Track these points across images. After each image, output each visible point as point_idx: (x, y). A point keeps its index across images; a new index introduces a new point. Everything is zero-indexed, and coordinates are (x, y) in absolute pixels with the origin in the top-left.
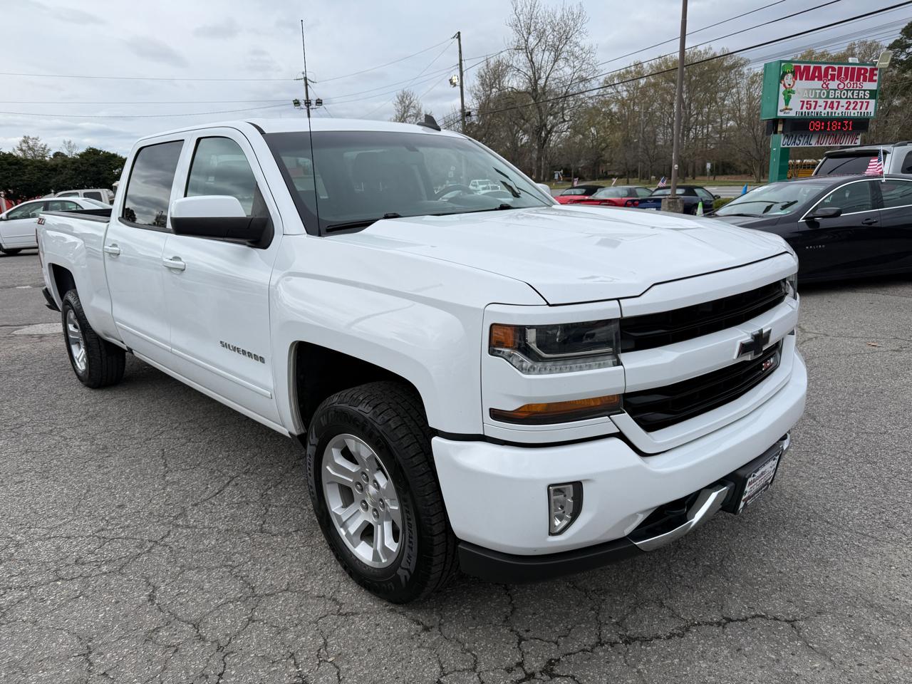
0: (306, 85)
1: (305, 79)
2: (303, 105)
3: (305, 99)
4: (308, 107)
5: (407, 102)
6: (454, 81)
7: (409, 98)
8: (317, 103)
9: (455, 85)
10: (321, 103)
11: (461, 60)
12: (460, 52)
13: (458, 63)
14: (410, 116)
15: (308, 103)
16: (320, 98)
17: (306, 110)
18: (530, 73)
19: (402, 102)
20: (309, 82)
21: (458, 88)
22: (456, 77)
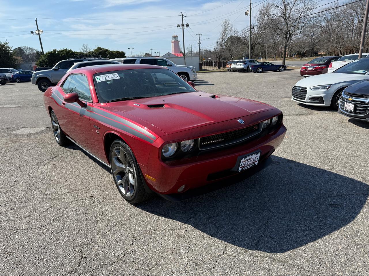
0: (183, 18)
1: (182, 15)
2: (181, 27)
3: (182, 24)
4: (183, 27)
5: (227, 25)
6: (247, 13)
7: (227, 23)
8: (187, 25)
9: (247, 15)
10: (188, 25)
11: (251, 4)
13: (250, 5)
14: (228, 30)
15: (183, 26)
17: (182, 29)
18: (283, 7)
19: (225, 24)
20: (184, 17)
21: (249, 16)
22: (248, 11)
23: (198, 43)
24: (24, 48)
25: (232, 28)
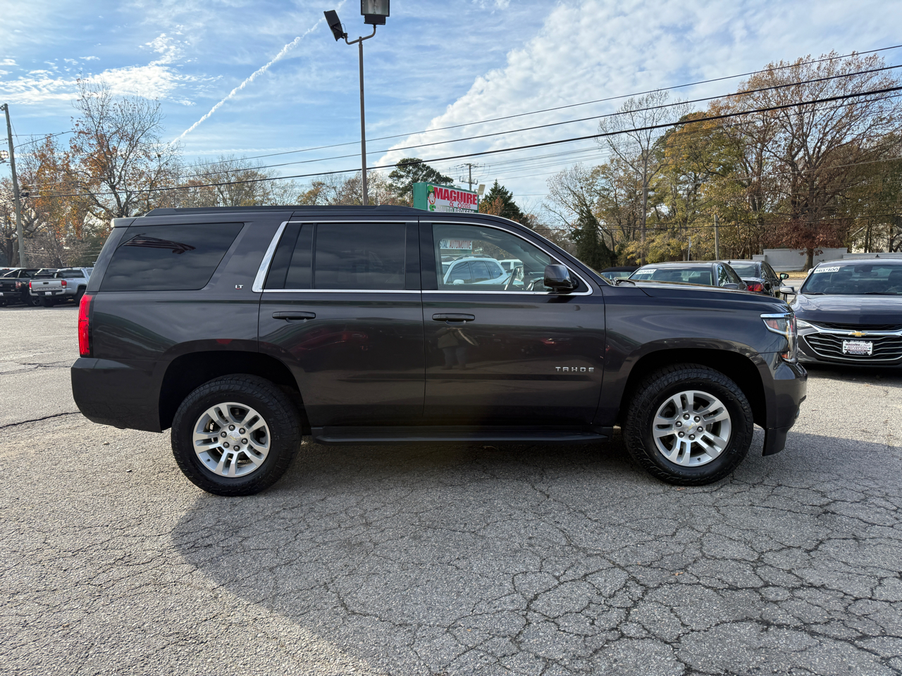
11: (10, 135)
12: (9, 126)
21: (8, 165)
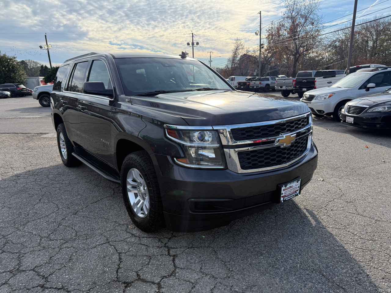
0: (193, 36)
1: (192, 34)
2: (191, 45)
3: (192, 42)
4: (193, 46)
6: (257, 33)
9: (257, 34)
10: (198, 44)
11: (261, 24)
14: (239, 49)
15: (193, 44)
16: (198, 42)
19: (237, 43)
21: (259, 36)
22: (258, 31)
23: (209, 61)
24: (27, 61)
25: (243, 47)
